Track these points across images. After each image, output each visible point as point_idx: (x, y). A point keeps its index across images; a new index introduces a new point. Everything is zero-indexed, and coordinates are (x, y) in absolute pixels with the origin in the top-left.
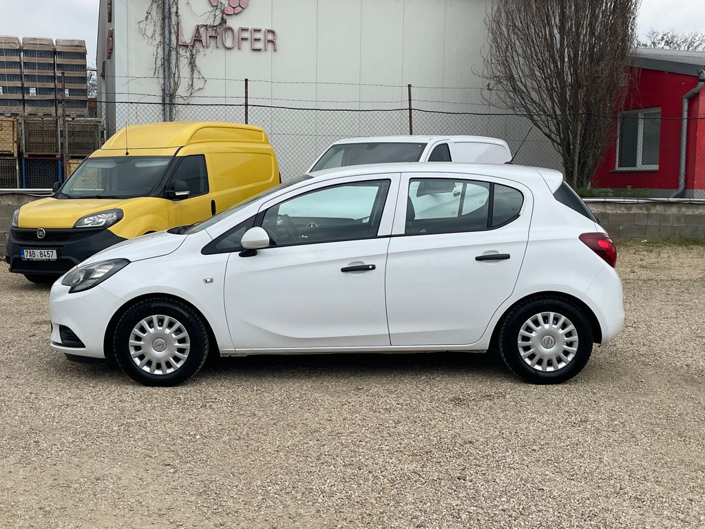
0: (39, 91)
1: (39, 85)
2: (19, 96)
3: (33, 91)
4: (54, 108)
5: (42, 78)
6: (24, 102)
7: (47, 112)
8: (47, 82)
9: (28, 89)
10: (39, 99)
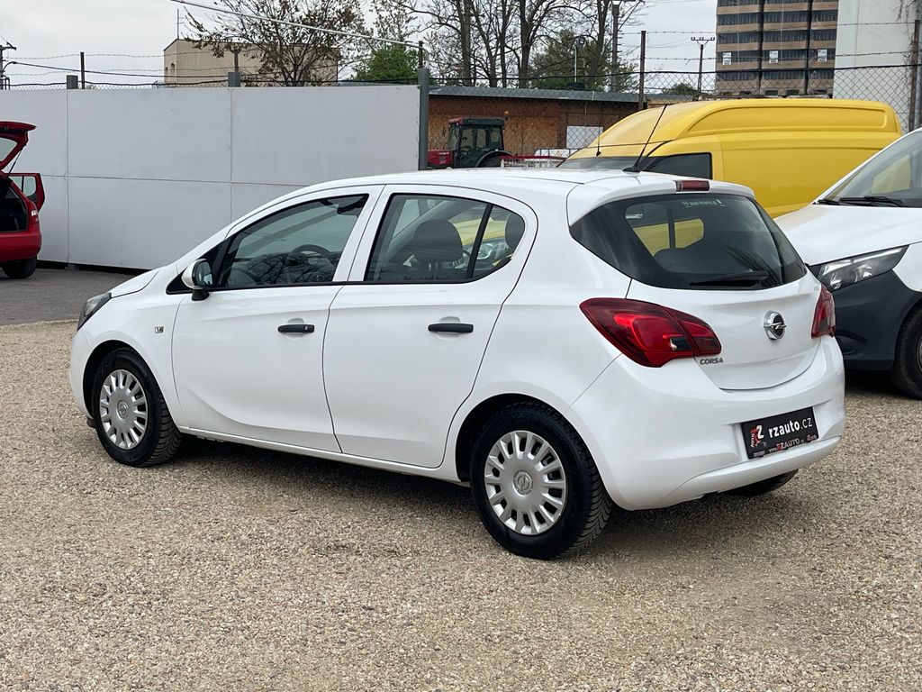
0: (784, 55)
1: (784, 46)
2: (753, 65)
3: (774, 55)
4: (803, 81)
5: (788, 35)
6: (760, 73)
7: (791, 87)
8: (796, 40)
9: (767, 53)
10: (781, 68)
